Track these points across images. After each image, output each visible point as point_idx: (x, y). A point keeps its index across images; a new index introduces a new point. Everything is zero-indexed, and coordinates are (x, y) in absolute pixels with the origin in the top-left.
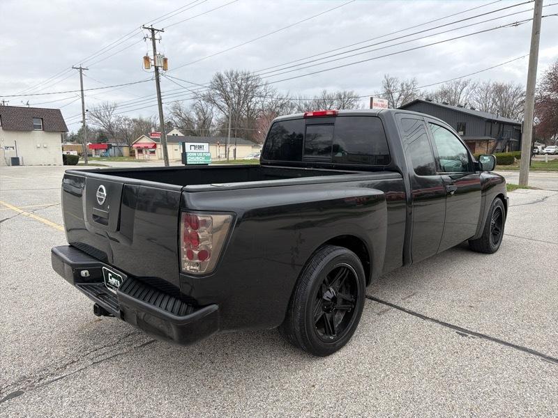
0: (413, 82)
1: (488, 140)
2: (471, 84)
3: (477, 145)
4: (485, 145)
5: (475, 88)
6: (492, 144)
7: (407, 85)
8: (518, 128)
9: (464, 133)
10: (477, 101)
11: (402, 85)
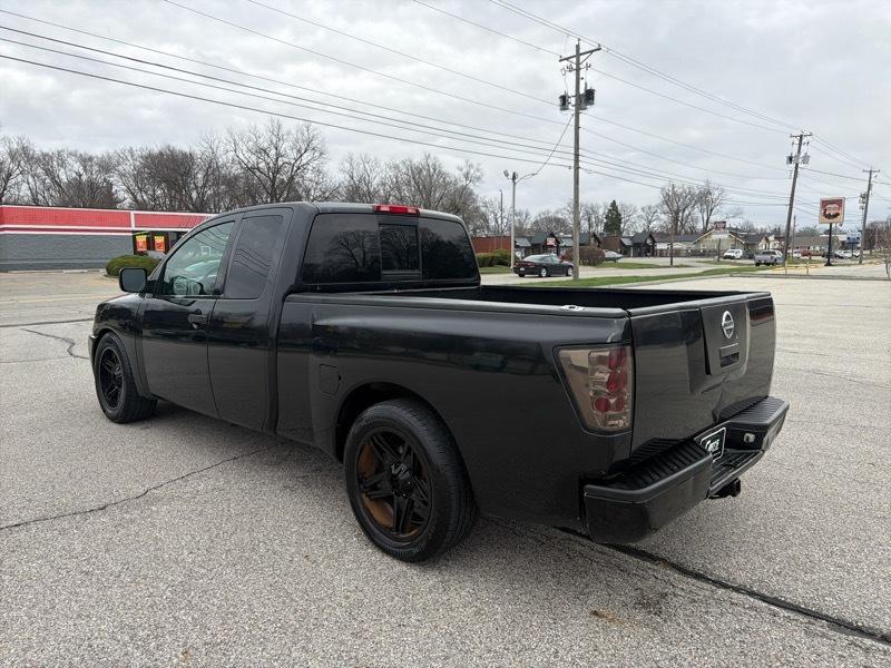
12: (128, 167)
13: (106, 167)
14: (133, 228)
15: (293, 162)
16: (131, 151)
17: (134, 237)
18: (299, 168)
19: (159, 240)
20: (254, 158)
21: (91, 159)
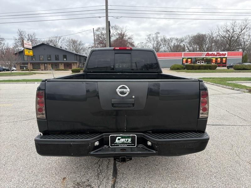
0: (34, 34)
1: (76, 63)
2: (62, 38)
3: (72, 64)
4: (75, 65)
5: (64, 40)
6: (78, 64)
7: (31, 35)
8: (85, 58)
9: (66, 59)
10: (66, 46)
11: (28, 35)
12: (187, 40)
13: (182, 41)
14: (183, 57)
15: (238, 33)
16: (189, 36)
17: (183, 60)
18: (240, 35)
19: (189, 60)
20: (225, 33)
21: (177, 39)
